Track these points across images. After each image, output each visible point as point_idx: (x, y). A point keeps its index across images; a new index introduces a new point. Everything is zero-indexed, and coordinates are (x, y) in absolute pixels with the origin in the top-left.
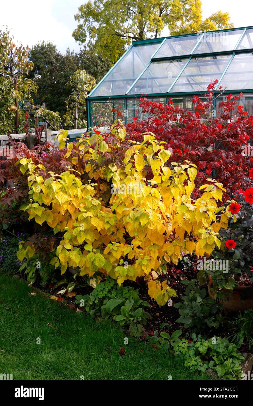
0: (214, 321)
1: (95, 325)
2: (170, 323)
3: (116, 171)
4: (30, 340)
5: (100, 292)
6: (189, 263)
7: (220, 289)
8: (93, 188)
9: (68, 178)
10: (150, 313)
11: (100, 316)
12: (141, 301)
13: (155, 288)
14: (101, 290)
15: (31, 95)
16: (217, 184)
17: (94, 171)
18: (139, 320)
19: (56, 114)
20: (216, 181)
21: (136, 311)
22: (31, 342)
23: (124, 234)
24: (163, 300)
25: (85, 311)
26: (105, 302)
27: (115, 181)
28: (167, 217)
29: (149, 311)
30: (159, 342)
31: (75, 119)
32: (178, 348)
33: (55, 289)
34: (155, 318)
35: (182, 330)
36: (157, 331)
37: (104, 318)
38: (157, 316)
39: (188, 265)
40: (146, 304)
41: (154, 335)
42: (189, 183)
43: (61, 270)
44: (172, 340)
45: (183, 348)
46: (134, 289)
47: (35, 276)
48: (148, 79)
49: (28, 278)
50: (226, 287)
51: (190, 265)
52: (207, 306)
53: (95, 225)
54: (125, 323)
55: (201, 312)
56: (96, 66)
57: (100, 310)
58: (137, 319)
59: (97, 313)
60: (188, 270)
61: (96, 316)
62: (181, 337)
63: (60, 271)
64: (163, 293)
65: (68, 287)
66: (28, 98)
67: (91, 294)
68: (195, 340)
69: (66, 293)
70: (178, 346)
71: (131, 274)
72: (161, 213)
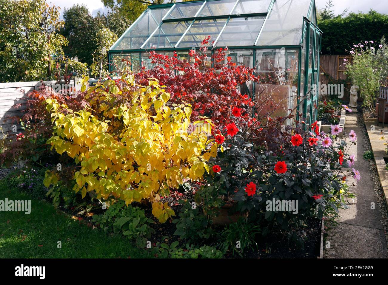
0: (205, 233)
1: (107, 240)
2: (170, 236)
3: (127, 111)
4: (51, 253)
5: (112, 211)
6: (189, 187)
7: (209, 207)
8: (107, 124)
9: (84, 114)
10: (155, 229)
11: (113, 232)
12: (147, 219)
13: (158, 208)
14: (113, 210)
15: (62, 48)
16: (207, 120)
17: (108, 110)
18: (144, 234)
19: (84, 65)
20: (206, 118)
21: (142, 227)
22: (51, 255)
23: (133, 163)
24: (164, 218)
25: (100, 228)
26: (116, 220)
27: (125, 119)
28: (166, 147)
29: (153, 227)
30: (160, 252)
31: (100, 69)
32: (174, 256)
33: (76, 211)
34: (158, 232)
35: (179, 242)
36: (159, 242)
37: (116, 234)
38: (160, 231)
39: (188, 190)
40: (150, 221)
41: (156, 246)
42: (186, 120)
43: (82, 194)
44: (170, 250)
45: (179, 255)
46: (141, 209)
47: (59, 200)
48: (159, 36)
49: (53, 202)
50: (213, 205)
51: (190, 189)
52: (199, 221)
53: (107, 155)
54: (133, 237)
55: (194, 226)
56: (121, 26)
57: (112, 227)
58: (143, 233)
59: (110, 229)
60: (188, 193)
61: (109, 232)
62: (177, 247)
63: (81, 196)
64: (164, 213)
65: (87, 209)
66: (60, 51)
67: (105, 213)
68: (188, 248)
69: (85, 213)
70: (175, 254)
71: (137, 196)
72: (161, 144)
